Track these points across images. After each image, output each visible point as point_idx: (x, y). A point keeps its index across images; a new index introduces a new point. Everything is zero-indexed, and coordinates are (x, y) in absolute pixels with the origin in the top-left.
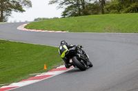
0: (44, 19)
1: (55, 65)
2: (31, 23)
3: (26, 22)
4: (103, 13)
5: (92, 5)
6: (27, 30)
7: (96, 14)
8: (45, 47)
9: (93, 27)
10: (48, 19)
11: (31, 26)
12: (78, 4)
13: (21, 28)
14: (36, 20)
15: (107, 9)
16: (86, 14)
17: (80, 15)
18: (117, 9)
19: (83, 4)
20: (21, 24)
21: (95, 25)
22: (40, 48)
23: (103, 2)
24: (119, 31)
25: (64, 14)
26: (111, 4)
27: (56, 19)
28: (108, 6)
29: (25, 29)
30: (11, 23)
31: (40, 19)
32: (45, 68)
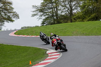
0: (28, 27)
1: (38, 61)
2: (19, 30)
3: (15, 30)
4: (71, 22)
5: (63, 16)
7: (66, 22)
8: (30, 47)
10: (31, 27)
11: (19, 32)
12: (53, 16)
13: (12, 34)
14: (22, 28)
15: (75, 19)
16: (59, 22)
17: (54, 23)
18: (81, 18)
19: (57, 15)
20: (11, 31)
21: (66, 31)
22: (26, 49)
23: (71, 13)
24: (83, 34)
25: (43, 23)
26: (77, 15)
27: (37, 27)
28: (74, 17)
29: (15, 35)
30: (4, 31)
31: (26, 27)
32: (31, 64)
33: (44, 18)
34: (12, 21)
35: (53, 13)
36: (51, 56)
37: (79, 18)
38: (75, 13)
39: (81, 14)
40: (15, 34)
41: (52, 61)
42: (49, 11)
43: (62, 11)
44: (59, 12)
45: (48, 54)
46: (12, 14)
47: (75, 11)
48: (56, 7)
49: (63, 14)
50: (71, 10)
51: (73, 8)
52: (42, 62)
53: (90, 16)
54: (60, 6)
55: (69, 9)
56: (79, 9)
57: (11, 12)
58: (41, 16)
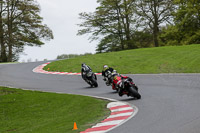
0: (71, 56)
1: (90, 124)
2: (53, 62)
3: (45, 61)
4: (157, 45)
5: (141, 33)
6: (47, 72)
8: (74, 96)
9: (144, 65)
10: (76, 56)
11: (52, 66)
12: (120, 33)
13: (38, 70)
14: (59, 57)
15: (163, 39)
16: (131, 47)
17: (123, 49)
18: (176, 38)
19: (128, 31)
20: (38, 64)
21: (145, 63)
22: (66, 99)
23: (156, 29)
24: (180, 70)
25: (100, 48)
26: (168, 33)
27: (88, 55)
28: (163, 35)
29: (44, 72)
30: (23, 64)
31: (66, 56)
32: (75, 128)
33: (102, 37)
34: (39, 43)
35: (120, 27)
36: (115, 113)
37: (171, 37)
38: (164, 28)
39: (176, 30)
40: (45, 69)
41: (119, 123)
42: (113, 23)
43: (139, 25)
44: (132, 26)
45: (109, 110)
46: (39, 29)
47: (163, 24)
48: (127, 17)
49: (140, 29)
50: (157, 22)
51: (161, 18)
52: (98, 125)
53: (193, 34)
54: (135, 15)
55: (151, 20)
56: (171, 20)
57: (37, 26)
58: (97, 34)
